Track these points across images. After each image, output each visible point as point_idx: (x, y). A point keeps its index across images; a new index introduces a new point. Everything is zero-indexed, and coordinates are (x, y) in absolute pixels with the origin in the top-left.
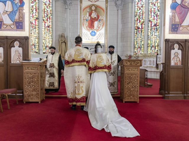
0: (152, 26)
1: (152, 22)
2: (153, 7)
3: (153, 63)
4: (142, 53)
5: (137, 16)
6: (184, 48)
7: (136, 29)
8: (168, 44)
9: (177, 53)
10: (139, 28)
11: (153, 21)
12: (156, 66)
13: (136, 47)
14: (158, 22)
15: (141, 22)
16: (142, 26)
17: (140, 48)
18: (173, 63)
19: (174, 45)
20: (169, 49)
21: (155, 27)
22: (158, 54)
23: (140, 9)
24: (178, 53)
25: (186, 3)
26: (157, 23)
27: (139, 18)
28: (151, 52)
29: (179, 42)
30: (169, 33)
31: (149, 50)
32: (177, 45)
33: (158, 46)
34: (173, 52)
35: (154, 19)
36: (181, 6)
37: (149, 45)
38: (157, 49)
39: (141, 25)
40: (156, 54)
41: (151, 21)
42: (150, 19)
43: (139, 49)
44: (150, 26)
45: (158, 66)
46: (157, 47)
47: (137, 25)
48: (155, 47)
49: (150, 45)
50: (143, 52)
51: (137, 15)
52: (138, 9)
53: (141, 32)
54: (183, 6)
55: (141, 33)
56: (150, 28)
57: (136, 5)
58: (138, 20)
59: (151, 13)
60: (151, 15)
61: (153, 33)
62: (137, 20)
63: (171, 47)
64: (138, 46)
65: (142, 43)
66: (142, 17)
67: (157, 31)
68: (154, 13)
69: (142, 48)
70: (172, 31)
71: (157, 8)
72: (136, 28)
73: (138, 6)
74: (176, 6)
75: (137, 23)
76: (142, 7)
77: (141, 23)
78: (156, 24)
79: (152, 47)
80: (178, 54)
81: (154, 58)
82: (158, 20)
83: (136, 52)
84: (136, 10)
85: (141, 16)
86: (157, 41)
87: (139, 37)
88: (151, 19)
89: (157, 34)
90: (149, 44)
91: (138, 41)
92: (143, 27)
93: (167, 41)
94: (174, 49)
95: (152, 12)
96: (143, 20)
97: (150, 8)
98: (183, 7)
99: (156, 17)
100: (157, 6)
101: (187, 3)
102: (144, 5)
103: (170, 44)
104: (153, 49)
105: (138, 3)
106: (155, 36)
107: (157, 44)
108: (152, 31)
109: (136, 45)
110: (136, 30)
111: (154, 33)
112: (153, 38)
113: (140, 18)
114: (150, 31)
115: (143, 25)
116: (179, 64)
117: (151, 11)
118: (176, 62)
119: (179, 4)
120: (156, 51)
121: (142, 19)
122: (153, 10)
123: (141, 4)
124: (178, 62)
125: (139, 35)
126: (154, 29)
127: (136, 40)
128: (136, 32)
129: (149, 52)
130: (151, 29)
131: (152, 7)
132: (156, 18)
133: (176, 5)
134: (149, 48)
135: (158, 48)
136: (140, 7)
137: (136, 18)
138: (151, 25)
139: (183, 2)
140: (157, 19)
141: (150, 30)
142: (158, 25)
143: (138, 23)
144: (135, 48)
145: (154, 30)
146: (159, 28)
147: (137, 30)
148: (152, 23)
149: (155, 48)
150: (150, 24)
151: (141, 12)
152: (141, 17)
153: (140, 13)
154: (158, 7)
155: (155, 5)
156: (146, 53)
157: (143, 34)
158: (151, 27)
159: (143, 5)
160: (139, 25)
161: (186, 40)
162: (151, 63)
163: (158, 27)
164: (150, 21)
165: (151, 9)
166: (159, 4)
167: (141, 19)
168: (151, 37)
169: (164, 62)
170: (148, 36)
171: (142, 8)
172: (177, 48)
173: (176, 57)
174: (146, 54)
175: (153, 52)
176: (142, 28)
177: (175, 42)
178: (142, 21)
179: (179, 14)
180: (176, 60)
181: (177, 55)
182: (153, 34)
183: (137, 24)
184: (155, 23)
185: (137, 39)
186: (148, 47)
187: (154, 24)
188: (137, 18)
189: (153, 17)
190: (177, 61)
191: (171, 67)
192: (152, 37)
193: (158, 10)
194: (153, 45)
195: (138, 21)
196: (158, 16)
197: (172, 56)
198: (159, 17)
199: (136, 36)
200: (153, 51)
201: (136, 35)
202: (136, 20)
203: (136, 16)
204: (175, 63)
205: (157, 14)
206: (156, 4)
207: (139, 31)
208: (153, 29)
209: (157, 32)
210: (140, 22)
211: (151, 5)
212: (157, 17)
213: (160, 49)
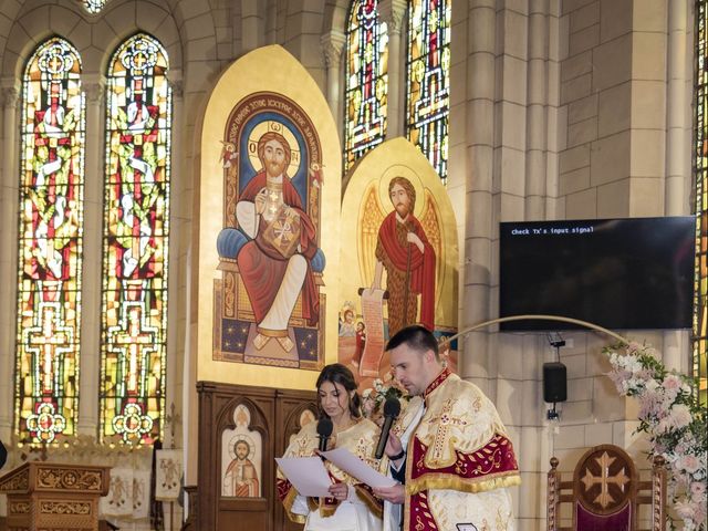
0: (127, 273)
1: (123, 249)
2: (129, 162)
3: (135, 497)
4: (69, 431)
5: (34, 197)
6: (269, 424)
7: (26, 276)
8: (211, 402)
9: (242, 445)
10: (43, 273)
11: (129, 242)
12: (152, 514)
13: (28, 389)
14: (158, 254)
15: (59, 234)
16: (65, 265)
17: (55, 401)
18: (228, 489)
19: (231, 409)
20: (215, 426)
21: (145, 284)
22: (158, 445)
23: (53, 154)
24: (248, 446)
25: (276, 235)
26: (152, 260)
27: (47, 207)
28: (119, 428)
29: (253, 399)
30: (215, 358)
31: (110, 415)
32: (246, 411)
33: (158, 397)
34: (229, 438)
35: (139, 236)
36: (259, 247)
37: (110, 385)
38: (153, 415)
39: (59, 256)
40: (149, 443)
41: (120, 240)
42: (113, 228)
43: (48, 406)
44: (112, 273)
45: (162, 516)
46: (152, 403)
47: (36, 252)
48: (146, 398)
49: (114, 388)
50: (70, 426)
51: (33, 187)
52: (43, 153)
53: (63, 300)
54: (266, 248)
55: (58, 305)
56: (113, 284)
57: (30, 127)
58: (40, 218)
59: (120, 195)
60: (121, 208)
61: (134, 315)
62: (36, 223)
63: (220, 417)
64: (41, 383)
65: (69, 369)
66: (67, 209)
67: (153, 305)
68: (135, 199)
69: (68, 403)
70: (224, 349)
71: (155, 175)
72: (29, 269)
73: (38, 135)
74: (239, 245)
75: (34, 238)
76: (66, 144)
77: (58, 244)
78: (146, 264)
79: (125, 401)
80: (249, 450)
81: (137, 468)
82: (158, 241)
83: (30, 425)
84: (29, 155)
85: (62, 200)
86: (157, 368)
87: (48, 332)
88: (118, 230)
89: (155, 322)
90: (108, 378)
91: (42, 354)
92: (72, 274)
93: (205, 390)
94: (233, 427)
95: (125, 187)
96: (74, 229)
97: (114, 161)
98: (265, 253)
99: (146, 221)
100: (151, 161)
101: (280, 237)
102: (78, 139)
103: (218, 404)
104: (131, 408)
105: (38, 119)
106: (142, 333)
107: (152, 385)
108: (126, 304)
109: (28, 381)
110: (27, 282)
111: (140, 317)
112: (133, 347)
113: (55, 213)
114: (117, 305)
115: (73, 260)
116: (252, 494)
117: (120, 184)
118: (242, 484)
119: (249, 239)
120: (149, 425)
121: (66, 219)
122: (128, 176)
123: (61, 127)
124: (249, 482)
125: (49, 314)
126: (139, 291)
127: (30, 344)
128: (26, 296)
129: (109, 431)
130: (120, 291)
131: (124, 163)
132: (145, 228)
133: (239, 238)
134: (111, 403)
135: (159, 409)
136: (53, 144)
137: (28, 203)
138: (121, 264)
139: (266, 232)
140: (153, 236)
141: (111, 296)
142: (159, 275)
143: (40, 242)
144: (23, 396)
145: (138, 298)
146: (162, 290)
147: (33, 281)
148: (127, 254)
149: (145, 410)
150: (113, 260)
151: (62, 178)
152: (59, 207)
153: (51, 176)
154: (159, 169)
155: (139, 152)
156: (94, 434)
157: (71, 314)
158: (120, 278)
159: (72, 132)
160: (48, 254)
161: (277, 391)
162: (124, 497)
163: (158, 283)
164: (112, 239)
165: (120, 169)
166: (161, 149)
167: (58, 221)
168: (120, 340)
169: (195, 484)
170: (104, 329)
171: (62, 152)
172: (246, 425)
173: (241, 463)
174: (90, 439)
175: (135, 431)
176: (66, 278)
177: (236, 397)
178: (69, 230)
179: (250, 277)
180: (240, 474)
181: (245, 452)
182: (129, 323)
183: (36, 246)
184: (143, 261)
185: (35, 340)
186: (103, 396)
187: (136, 262)
188: (35, 210)
189: (129, 220)
190: (243, 478)
191: (224, 506)
192: (128, 339)
193: (158, 184)
194: (132, 386)
195: (43, 229)
196: (158, 223)
197: (227, 457)
198: (163, 227)
199: (28, 323)
200: (133, 421)
201: (29, 313)
202: (29, 215)
203: (27, 196)
204: (238, 488)
205: (154, 208)
206: (148, 148)
207: (50, 295)
208: (133, 295)
209: (154, 312)
210: (51, 236)
211: (121, 150)
212: (152, 224)
213: (169, 413)
